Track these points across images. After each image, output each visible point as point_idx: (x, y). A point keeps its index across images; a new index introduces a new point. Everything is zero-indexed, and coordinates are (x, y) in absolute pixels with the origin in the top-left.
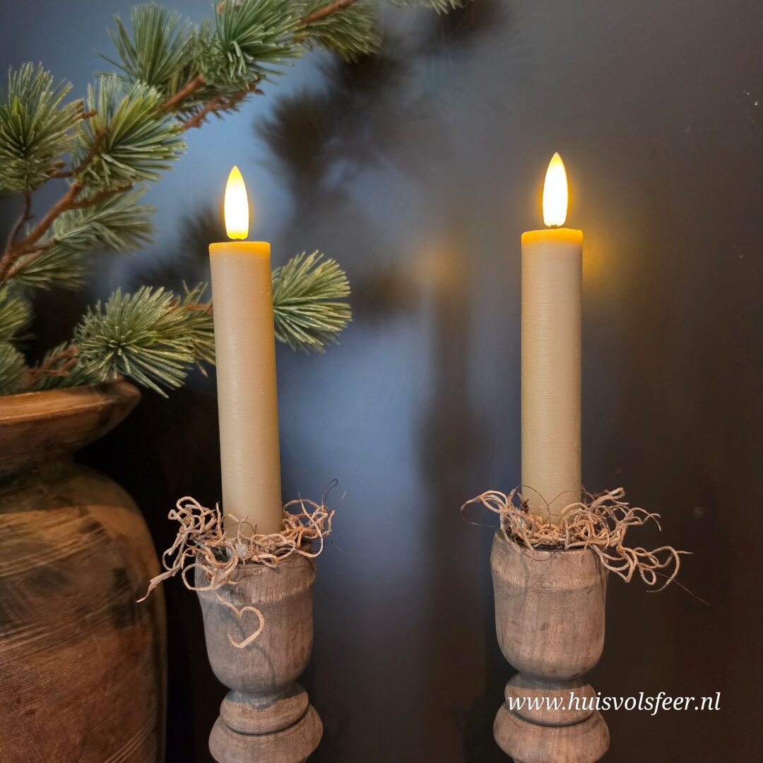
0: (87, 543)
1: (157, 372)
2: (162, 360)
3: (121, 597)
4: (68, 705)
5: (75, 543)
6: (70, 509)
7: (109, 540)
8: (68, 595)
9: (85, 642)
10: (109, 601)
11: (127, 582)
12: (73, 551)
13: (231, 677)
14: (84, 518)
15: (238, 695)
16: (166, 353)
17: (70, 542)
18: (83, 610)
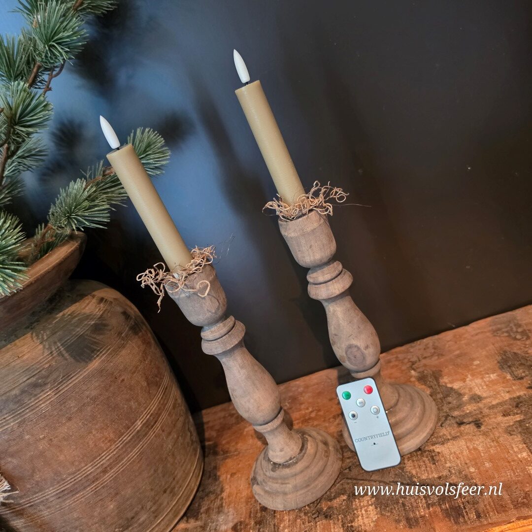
0: (104, 307)
1: (96, 219)
2: (96, 213)
3: (131, 322)
4: (134, 372)
5: (99, 309)
6: (86, 297)
7: (111, 302)
8: (110, 330)
9: (128, 345)
10: (127, 326)
11: (129, 316)
12: (101, 313)
13: (201, 321)
14: (95, 298)
15: (206, 328)
16: (96, 209)
17: (97, 310)
18: (120, 333)
